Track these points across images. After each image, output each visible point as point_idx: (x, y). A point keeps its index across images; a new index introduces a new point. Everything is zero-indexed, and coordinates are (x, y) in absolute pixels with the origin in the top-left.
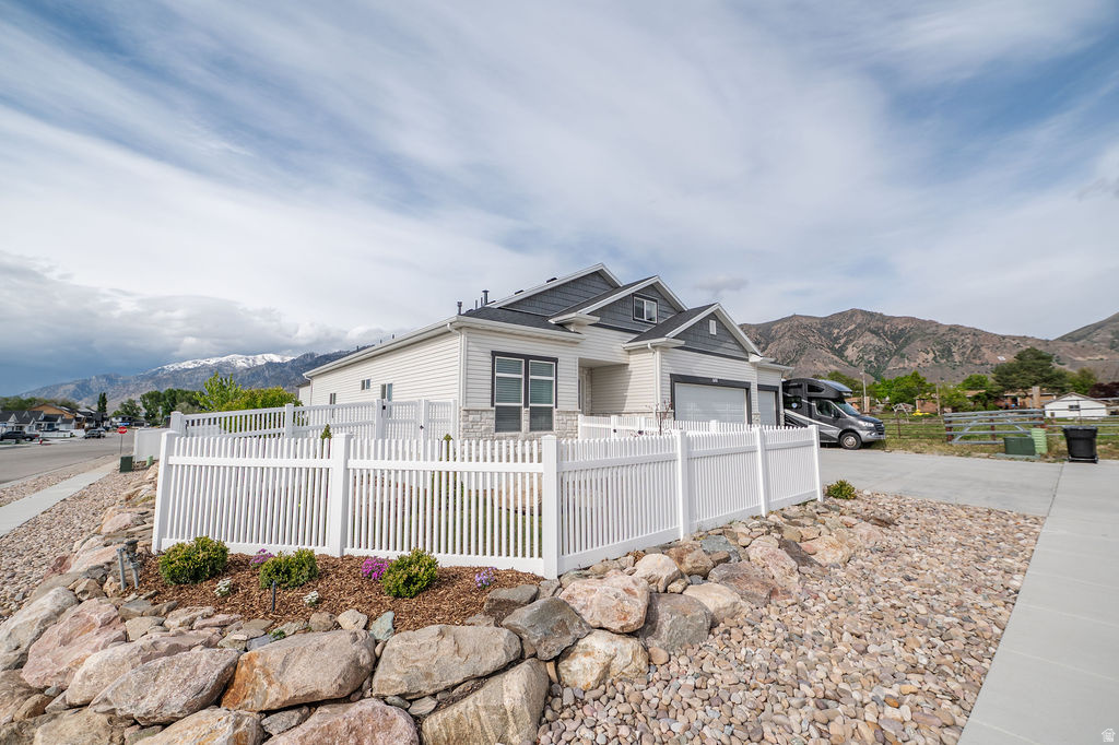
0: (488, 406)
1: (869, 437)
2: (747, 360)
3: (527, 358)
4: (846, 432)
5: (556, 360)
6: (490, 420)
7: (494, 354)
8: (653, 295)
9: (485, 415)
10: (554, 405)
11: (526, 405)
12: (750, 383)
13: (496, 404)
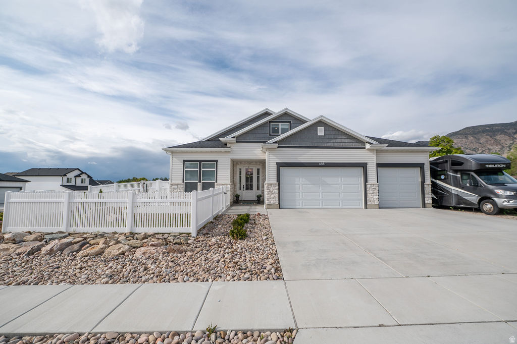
0: (181, 182)
1: (506, 204)
2: (364, 148)
3: (200, 161)
4: (484, 199)
5: (217, 161)
6: (182, 188)
7: (184, 161)
8: (287, 119)
9: (179, 186)
10: (215, 181)
11: (200, 182)
12: (366, 164)
13: (185, 181)
